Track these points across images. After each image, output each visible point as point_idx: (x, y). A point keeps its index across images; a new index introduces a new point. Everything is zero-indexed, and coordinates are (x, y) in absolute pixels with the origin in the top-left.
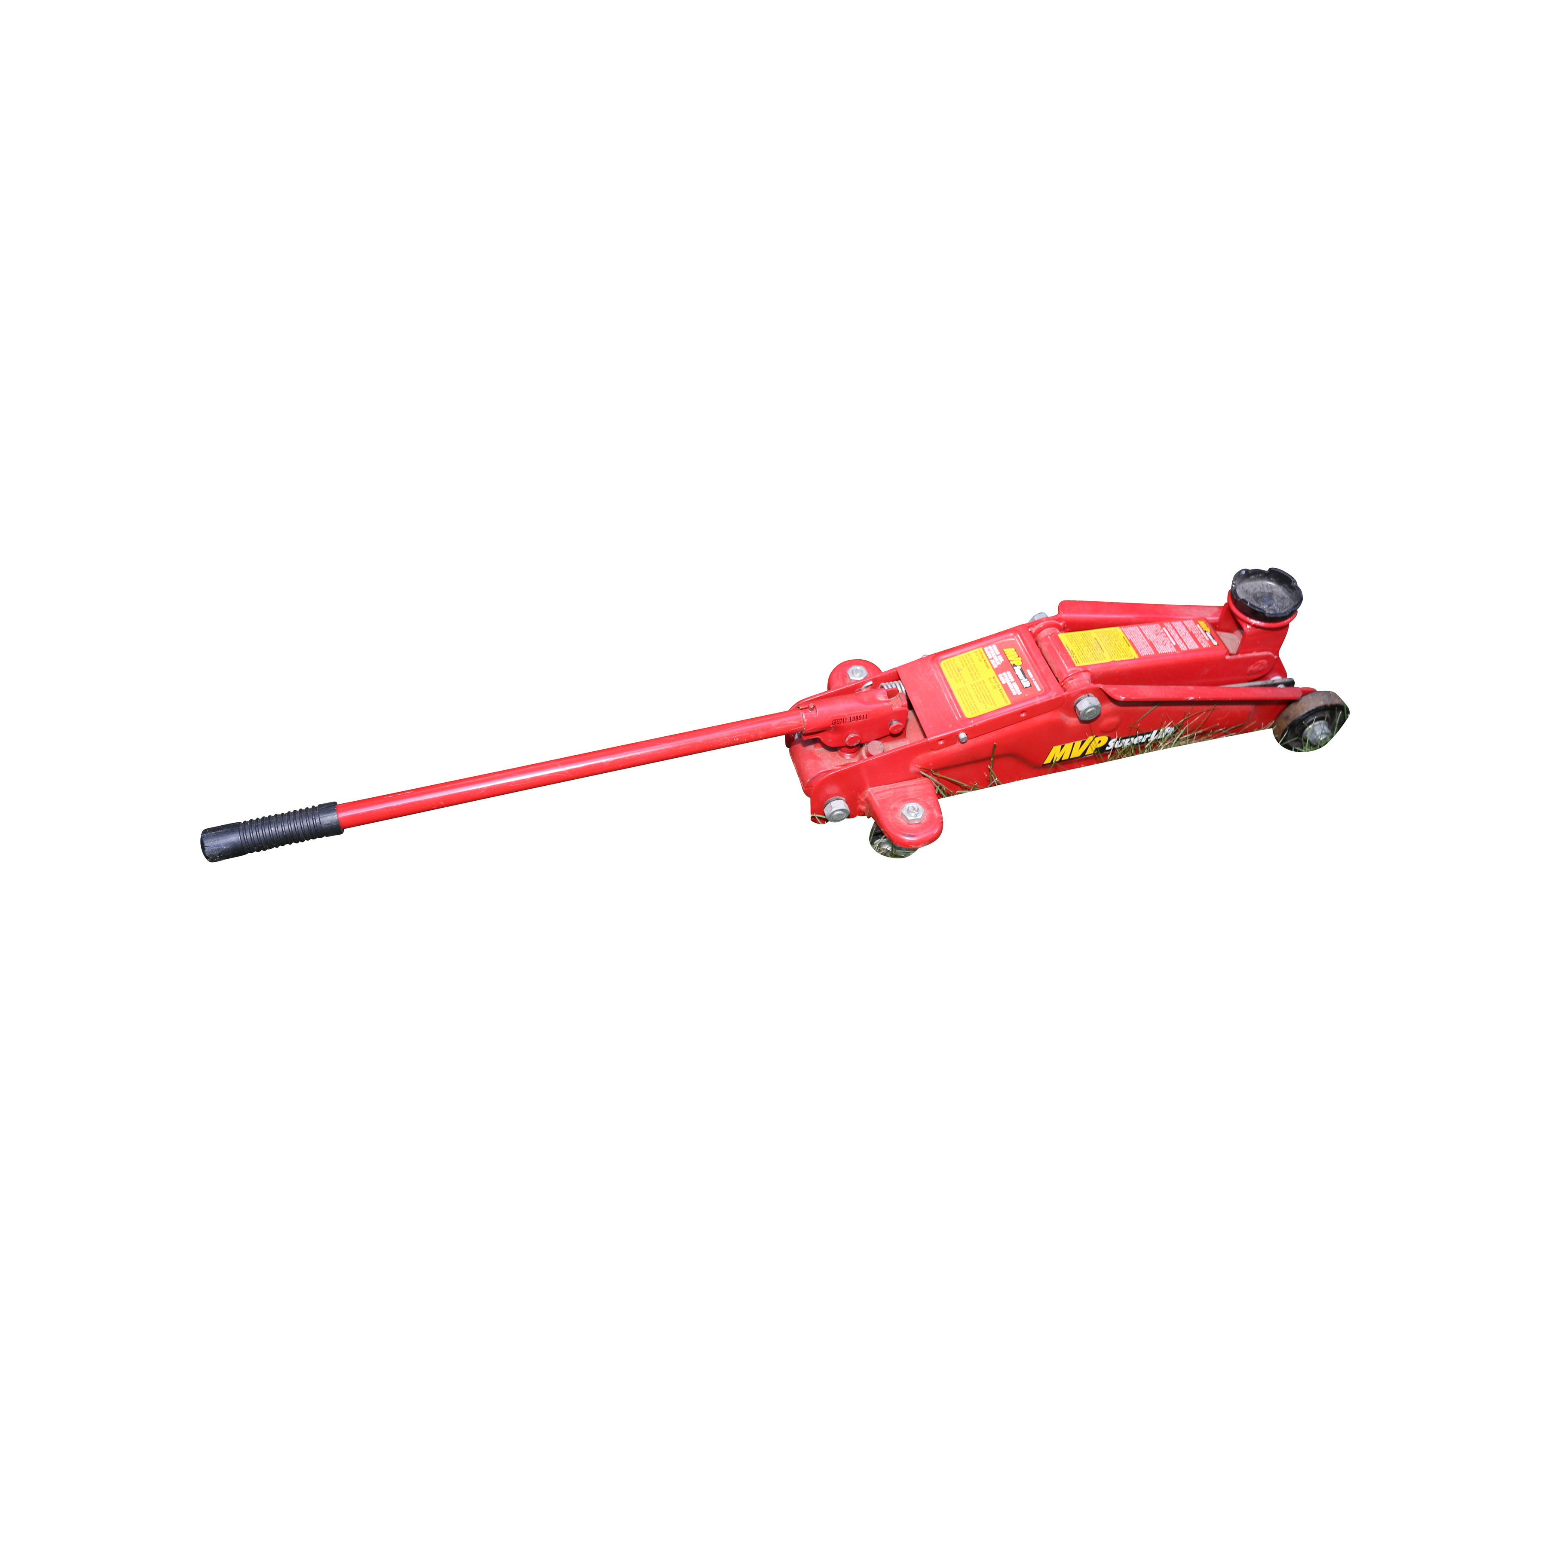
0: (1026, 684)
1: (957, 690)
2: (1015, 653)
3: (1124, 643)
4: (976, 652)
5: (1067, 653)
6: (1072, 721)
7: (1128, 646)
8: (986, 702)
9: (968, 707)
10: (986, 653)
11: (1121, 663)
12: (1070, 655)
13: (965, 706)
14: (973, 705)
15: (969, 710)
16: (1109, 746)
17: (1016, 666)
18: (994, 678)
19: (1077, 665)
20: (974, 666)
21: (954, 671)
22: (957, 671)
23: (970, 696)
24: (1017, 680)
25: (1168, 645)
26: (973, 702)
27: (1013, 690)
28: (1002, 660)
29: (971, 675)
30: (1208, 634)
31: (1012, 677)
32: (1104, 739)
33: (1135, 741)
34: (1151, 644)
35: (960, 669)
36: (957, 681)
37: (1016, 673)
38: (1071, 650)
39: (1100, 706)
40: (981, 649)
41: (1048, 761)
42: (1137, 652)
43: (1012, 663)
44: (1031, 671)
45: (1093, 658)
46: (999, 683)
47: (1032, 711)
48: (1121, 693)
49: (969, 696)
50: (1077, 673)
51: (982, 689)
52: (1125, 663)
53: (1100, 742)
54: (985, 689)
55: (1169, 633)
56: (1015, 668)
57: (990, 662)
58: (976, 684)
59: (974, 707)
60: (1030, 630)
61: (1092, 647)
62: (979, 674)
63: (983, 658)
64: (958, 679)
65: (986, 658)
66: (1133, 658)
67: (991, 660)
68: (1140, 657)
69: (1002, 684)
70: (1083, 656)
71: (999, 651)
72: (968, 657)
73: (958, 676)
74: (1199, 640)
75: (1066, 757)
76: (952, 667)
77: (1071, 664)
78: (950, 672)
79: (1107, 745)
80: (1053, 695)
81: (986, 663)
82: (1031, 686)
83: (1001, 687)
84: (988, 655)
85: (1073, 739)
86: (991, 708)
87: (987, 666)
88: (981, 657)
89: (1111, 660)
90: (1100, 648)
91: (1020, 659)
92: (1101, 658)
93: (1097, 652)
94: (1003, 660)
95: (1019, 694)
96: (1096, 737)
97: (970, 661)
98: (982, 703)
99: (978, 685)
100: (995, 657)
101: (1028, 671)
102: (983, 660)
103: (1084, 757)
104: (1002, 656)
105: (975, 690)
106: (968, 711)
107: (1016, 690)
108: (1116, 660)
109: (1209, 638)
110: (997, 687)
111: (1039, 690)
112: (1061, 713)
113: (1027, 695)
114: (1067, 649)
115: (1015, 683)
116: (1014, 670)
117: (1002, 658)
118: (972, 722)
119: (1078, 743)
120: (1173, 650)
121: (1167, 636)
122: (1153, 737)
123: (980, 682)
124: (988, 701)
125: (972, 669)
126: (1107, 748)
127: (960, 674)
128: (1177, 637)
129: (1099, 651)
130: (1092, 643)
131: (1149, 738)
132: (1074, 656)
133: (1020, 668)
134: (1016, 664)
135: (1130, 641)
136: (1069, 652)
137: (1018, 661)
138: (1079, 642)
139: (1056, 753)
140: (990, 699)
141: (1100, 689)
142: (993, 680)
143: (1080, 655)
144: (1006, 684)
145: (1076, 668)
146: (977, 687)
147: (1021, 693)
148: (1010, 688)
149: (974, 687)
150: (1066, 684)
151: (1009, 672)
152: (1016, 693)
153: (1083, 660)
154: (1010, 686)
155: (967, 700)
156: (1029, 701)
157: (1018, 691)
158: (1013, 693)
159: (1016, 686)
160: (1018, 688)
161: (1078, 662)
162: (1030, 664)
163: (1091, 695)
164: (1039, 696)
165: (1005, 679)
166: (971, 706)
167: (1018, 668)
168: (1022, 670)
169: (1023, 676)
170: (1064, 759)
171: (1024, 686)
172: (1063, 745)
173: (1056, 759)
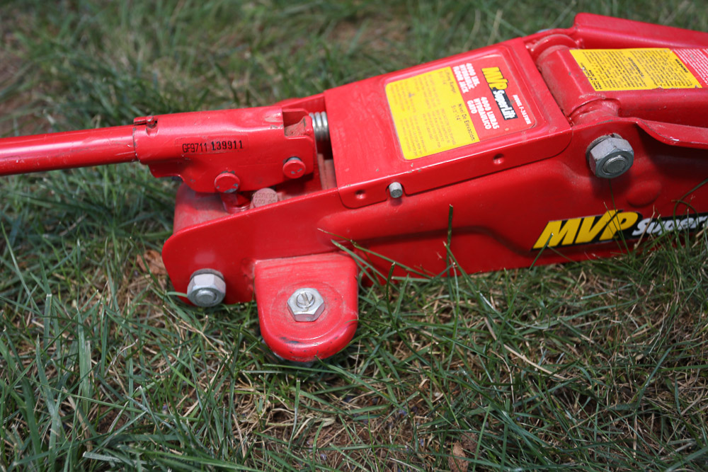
0: (509, 114)
1: (401, 121)
2: (500, 73)
3: (678, 67)
4: (441, 72)
5: (583, 73)
6: (582, 181)
7: (684, 71)
8: (440, 139)
9: (411, 146)
10: (456, 73)
11: (672, 94)
12: (587, 76)
13: (408, 143)
14: (420, 142)
15: (412, 148)
16: (638, 229)
17: (497, 90)
18: (460, 105)
19: (596, 90)
20: (434, 90)
21: (402, 96)
22: (407, 97)
23: (419, 130)
24: (496, 108)
26: (421, 138)
27: (486, 122)
28: (476, 81)
29: (427, 101)
31: (489, 105)
32: (631, 217)
33: (681, 224)
35: (412, 93)
36: (403, 109)
37: (496, 100)
38: (588, 69)
39: (632, 153)
40: (449, 69)
41: (540, 243)
42: (699, 79)
43: (491, 86)
44: (519, 97)
45: (625, 83)
46: (467, 112)
47: (516, 156)
48: (673, 134)
49: (416, 130)
50: (596, 102)
51: (438, 120)
52: (679, 94)
53: (624, 221)
54: (443, 120)
56: (495, 92)
57: (459, 86)
58: (431, 114)
59: (421, 145)
60: (527, 47)
61: (623, 69)
62: (438, 100)
63: (449, 79)
64: (405, 106)
65: (453, 79)
66: (693, 87)
67: (460, 83)
68: (706, 88)
69: (471, 114)
70: (608, 79)
71: (475, 71)
72: (428, 79)
73: (407, 103)
75: (568, 241)
76: (401, 92)
77: (588, 88)
78: (397, 98)
79: (635, 227)
80: (551, 131)
81: (452, 86)
82: (516, 116)
83: (468, 118)
84: (457, 76)
85: (581, 213)
86: (446, 146)
87: (453, 90)
88: (446, 79)
89: (656, 87)
90: (637, 71)
91: (506, 81)
92: (638, 83)
93: (632, 75)
94: (479, 83)
95: (495, 128)
96: (619, 212)
97: (429, 83)
98: (435, 139)
99: (434, 115)
100: (467, 78)
101: (516, 97)
102: (448, 82)
103: (597, 243)
104: (478, 78)
105: (428, 120)
106: (410, 150)
107: (491, 122)
108: (664, 87)
110: (462, 118)
111: (529, 122)
112: (564, 165)
113: (507, 129)
114: (582, 68)
115: (492, 112)
116: (494, 95)
117: (477, 80)
118: (412, 166)
119: (589, 220)
123: (438, 111)
124: (444, 137)
125: (430, 93)
126: (635, 233)
127: (411, 100)
129: (635, 74)
130: (624, 63)
132: (593, 78)
133: (503, 92)
134: (498, 88)
135: (688, 65)
136: (584, 72)
137: (501, 84)
138: (603, 61)
139: (553, 234)
140: (448, 133)
141: (636, 126)
142: (457, 108)
143: (603, 78)
144: (478, 113)
145: (594, 94)
146: (432, 117)
147: (498, 127)
148: (483, 120)
149: (427, 117)
150: (576, 116)
151: (486, 98)
152: (490, 127)
153: (607, 85)
154: (483, 117)
155: (413, 135)
156: (511, 140)
157: (493, 124)
158: (486, 128)
159: (492, 117)
160: (495, 120)
161: (598, 87)
162: (519, 88)
163: (618, 135)
164: (529, 131)
165: (478, 107)
166: (416, 143)
167: (499, 92)
168: (505, 96)
169: (506, 103)
170: (565, 242)
171: (506, 117)
172: (564, 220)
173: (554, 242)
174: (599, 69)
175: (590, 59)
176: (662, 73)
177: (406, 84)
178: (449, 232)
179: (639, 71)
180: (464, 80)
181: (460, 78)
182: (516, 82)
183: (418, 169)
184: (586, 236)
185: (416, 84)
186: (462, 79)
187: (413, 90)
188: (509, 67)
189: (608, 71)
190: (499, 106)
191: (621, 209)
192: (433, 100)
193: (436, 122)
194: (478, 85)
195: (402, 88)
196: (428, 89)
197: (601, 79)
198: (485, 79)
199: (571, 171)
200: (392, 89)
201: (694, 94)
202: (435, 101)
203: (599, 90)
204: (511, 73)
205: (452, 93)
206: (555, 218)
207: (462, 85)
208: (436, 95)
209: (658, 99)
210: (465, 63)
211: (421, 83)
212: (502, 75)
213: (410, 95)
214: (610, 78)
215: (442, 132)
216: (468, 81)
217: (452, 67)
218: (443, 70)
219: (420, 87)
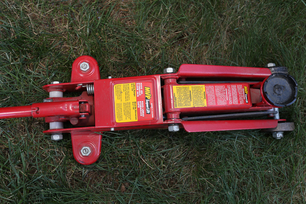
0: (148, 111)
1: (117, 104)
2: (149, 91)
3: (203, 96)
4: (132, 84)
7: (204, 98)
10: (137, 86)
12: (174, 100)
13: (117, 115)
14: (121, 115)
15: (118, 117)
18: (135, 102)
20: (129, 92)
21: (119, 92)
22: (120, 93)
23: (121, 110)
24: (145, 108)
28: (142, 92)
29: (126, 97)
31: (143, 105)
34: (216, 99)
37: (146, 103)
38: (176, 97)
42: (207, 103)
43: (146, 96)
46: (137, 107)
50: (175, 111)
54: (129, 108)
55: (228, 92)
56: (146, 100)
57: (136, 93)
59: (121, 117)
61: (186, 97)
62: (129, 98)
64: (119, 97)
65: (135, 90)
66: (204, 106)
71: (143, 87)
72: (128, 86)
74: (240, 98)
76: (118, 90)
78: (117, 92)
81: (134, 92)
82: (150, 113)
83: (136, 109)
86: (128, 120)
87: (134, 94)
88: (133, 88)
89: (193, 106)
91: (150, 95)
92: (188, 104)
95: (143, 116)
97: (128, 89)
98: (125, 115)
101: (152, 104)
102: (133, 90)
105: (125, 107)
107: (142, 114)
109: (245, 98)
111: (153, 117)
113: (146, 118)
115: (143, 109)
118: (118, 125)
121: (226, 94)
123: (128, 103)
124: (128, 115)
125: (127, 94)
127: (121, 95)
128: (230, 95)
129: (189, 99)
130: (187, 94)
132: (176, 101)
134: (147, 98)
135: (207, 95)
142: (134, 104)
144: (139, 108)
149: (125, 105)
151: (143, 102)
153: (179, 105)
154: (141, 110)
155: (119, 112)
159: (143, 111)
160: (144, 113)
162: (153, 100)
165: (140, 105)
166: (120, 116)
167: (148, 100)
168: (149, 103)
169: (148, 106)
174: (179, 97)
175: (178, 91)
176: (197, 99)
177: (121, 86)
179: (191, 98)
180: (138, 91)
181: (137, 89)
185: (124, 87)
187: (122, 90)
189: (181, 98)
190: (146, 107)
193: (127, 108)
194: (142, 94)
195: (119, 88)
196: (127, 91)
197: (178, 102)
198: (145, 92)
200: (116, 88)
203: (176, 107)
208: (129, 95)
210: (140, 82)
214: (181, 101)
215: (128, 113)
216: (140, 92)
217: (136, 82)
219: (125, 89)
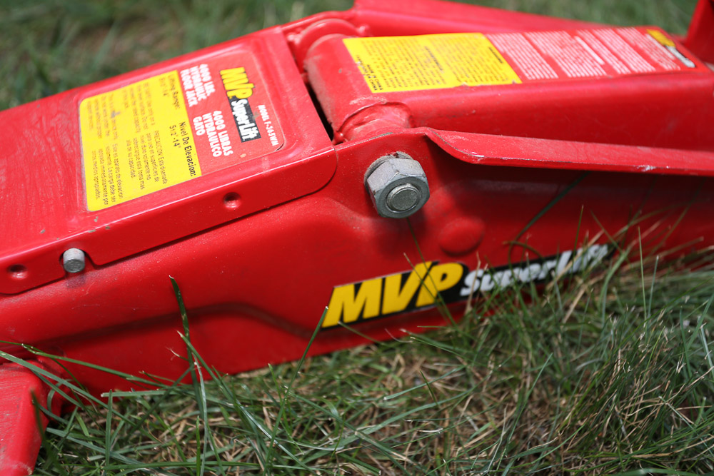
0: (249, 132)
1: (94, 153)
2: (245, 76)
3: (490, 57)
4: (163, 79)
5: (357, 70)
6: (362, 224)
7: (498, 61)
8: (145, 176)
9: (101, 188)
10: (183, 79)
12: (362, 72)
13: (97, 185)
14: (115, 184)
15: (102, 194)
16: (467, 287)
17: (238, 100)
18: (182, 124)
19: (373, 91)
20: (149, 105)
21: (102, 117)
22: (109, 117)
23: (117, 165)
24: (232, 123)
25: (588, 64)
26: (118, 176)
27: (214, 147)
28: (210, 89)
29: (137, 122)
30: (672, 49)
31: (223, 121)
32: (453, 271)
33: (523, 275)
34: (550, 61)
35: (116, 111)
36: (100, 135)
37: (234, 113)
38: (366, 63)
39: (425, 179)
40: (175, 73)
41: (331, 318)
42: (519, 72)
43: (230, 94)
44: (267, 108)
45: (417, 80)
46: (190, 135)
48: (476, 148)
49: (113, 164)
50: (375, 108)
51: (147, 149)
53: (444, 277)
54: (154, 148)
55: (589, 45)
56: (234, 103)
57: (185, 97)
58: (139, 140)
59: (116, 188)
60: (290, 38)
61: (416, 61)
62: (153, 119)
63: (173, 88)
64: (104, 131)
65: (178, 88)
66: (509, 82)
67: (188, 93)
68: (526, 84)
69: (195, 136)
70: (392, 76)
71: (211, 75)
72: (143, 90)
73: (107, 126)
74: (654, 58)
76: (101, 111)
77: (366, 90)
78: (94, 119)
79: (461, 284)
81: (175, 97)
82: (259, 136)
83: (191, 142)
84: (185, 84)
87: (176, 104)
88: (169, 87)
89: (458, 84)
90: (434, 64)
91: (251, 85)
92: (434, 79)
93: (428, 70)
94: (213, 90)
95: (226, 154)
96: (434, 264)
97: (144, 96)
98: (137, 178)
99: (143, 141)
100: (198, 86)
101: (262, 108)
102: (171, 93)
103: (415, 311)
104: (214, 83)
105: (133, 151)
106: (98, 196)
107: (222, 146)
108: (470, 84)
109: (674, 55)
110: (181, 142)
111: (275, 143)
112: (337, 203)
113: (243, 156)
114: (357, 62)
115: (225, 132)
116: (232, 107)
117: (212, 86)
118: (96, 220)
120: (599, 72)
121: (584, 50)
122: (563, 265)
123: (149, 136)
124: (152, 173)
125: (143, 110)
126: (464, 292)
127: (114, 122)
128: (605, 52)
129: (431, 67)
130: (418, 54)
131: (553, 269)
132: (371, 75)
133: (245, 102)
134: (238, 97)
135: (505, 55)
136: (360, 68)
137: (244, 91)
138: (388, 52)
140: (159, 167)
141: (426, 139)
142: (178, 129)
143: (385, 74)
144: (205, 135)
145: (370, 98)
146: (140, 145)
147: (232, 152)
148: (211, 144)
149: (132, 145)
150: (349, 130)
151: (220, 112)
152: (220, 153)
153: (390, 84)
154: (213, 140)
155: (107, 173)
156: (246, 171)
157: (225, 149)
158: (215, 155)
159: (225, 140)
160: (229, 143)
161: (377, 87)
162: (268, 94)
163: (404, 154)
164: (272, 156)
165: (206, 125)
166: (108, 185)
167: (240, 102)
168: (248, 108)
169: (247, 117)
170: (367, 314)
171: (244, 138)
172: (357, 282)
173: (351, 316)
174: (382, 64)
175: (370, 49)
176: (468, 65)
177: (111, 98)
178: (184, 317)
179: (437, 63)
180: (193, 89)
181: (188, 86)
182: (266, 86)
183: (105, 225)
184: (396, 302)
185: (125, 97)
186: (191, 87)
187: (118, 106)
188: (258, 67)
189: (394, 65)
190: (236, 122)
191: (436, 260)
192: (144, 120)
193: (145, 151)
194: (212, 94)
195: (104, 105)
196: (141, 104)
197: (383, 76)
198: (224, 85)
199: (349, 211)
200: (89, 107)
201: (510, 92)
202: (149, 122)
203: (379, 91)
204: (260, 73)
205: (174, 107)
206: (343, 282)
207: (190, 95)
208: (151, 111)
209: (461, 101)
210: (198, 64)
211: (133, 96)
212: (248, 77)
213: (113, 114)
214: (396, 75)
215: (150, 164)
216: (199, 90)
217: (180, 70)
218: (166, 75)
219: (130, 101)
